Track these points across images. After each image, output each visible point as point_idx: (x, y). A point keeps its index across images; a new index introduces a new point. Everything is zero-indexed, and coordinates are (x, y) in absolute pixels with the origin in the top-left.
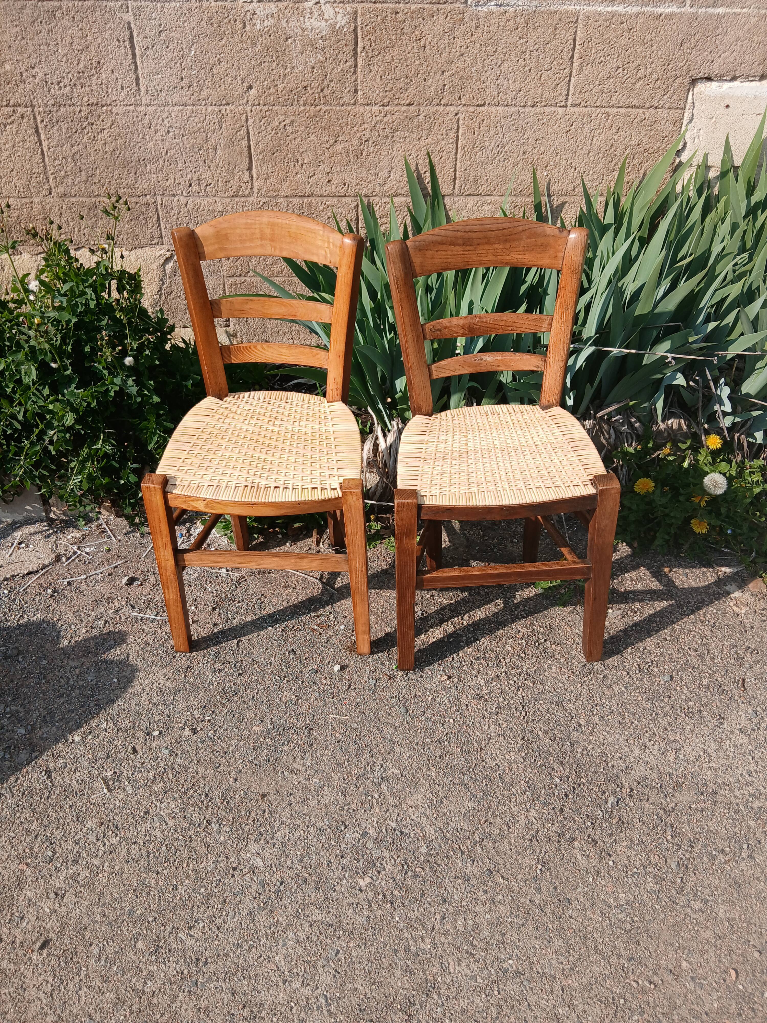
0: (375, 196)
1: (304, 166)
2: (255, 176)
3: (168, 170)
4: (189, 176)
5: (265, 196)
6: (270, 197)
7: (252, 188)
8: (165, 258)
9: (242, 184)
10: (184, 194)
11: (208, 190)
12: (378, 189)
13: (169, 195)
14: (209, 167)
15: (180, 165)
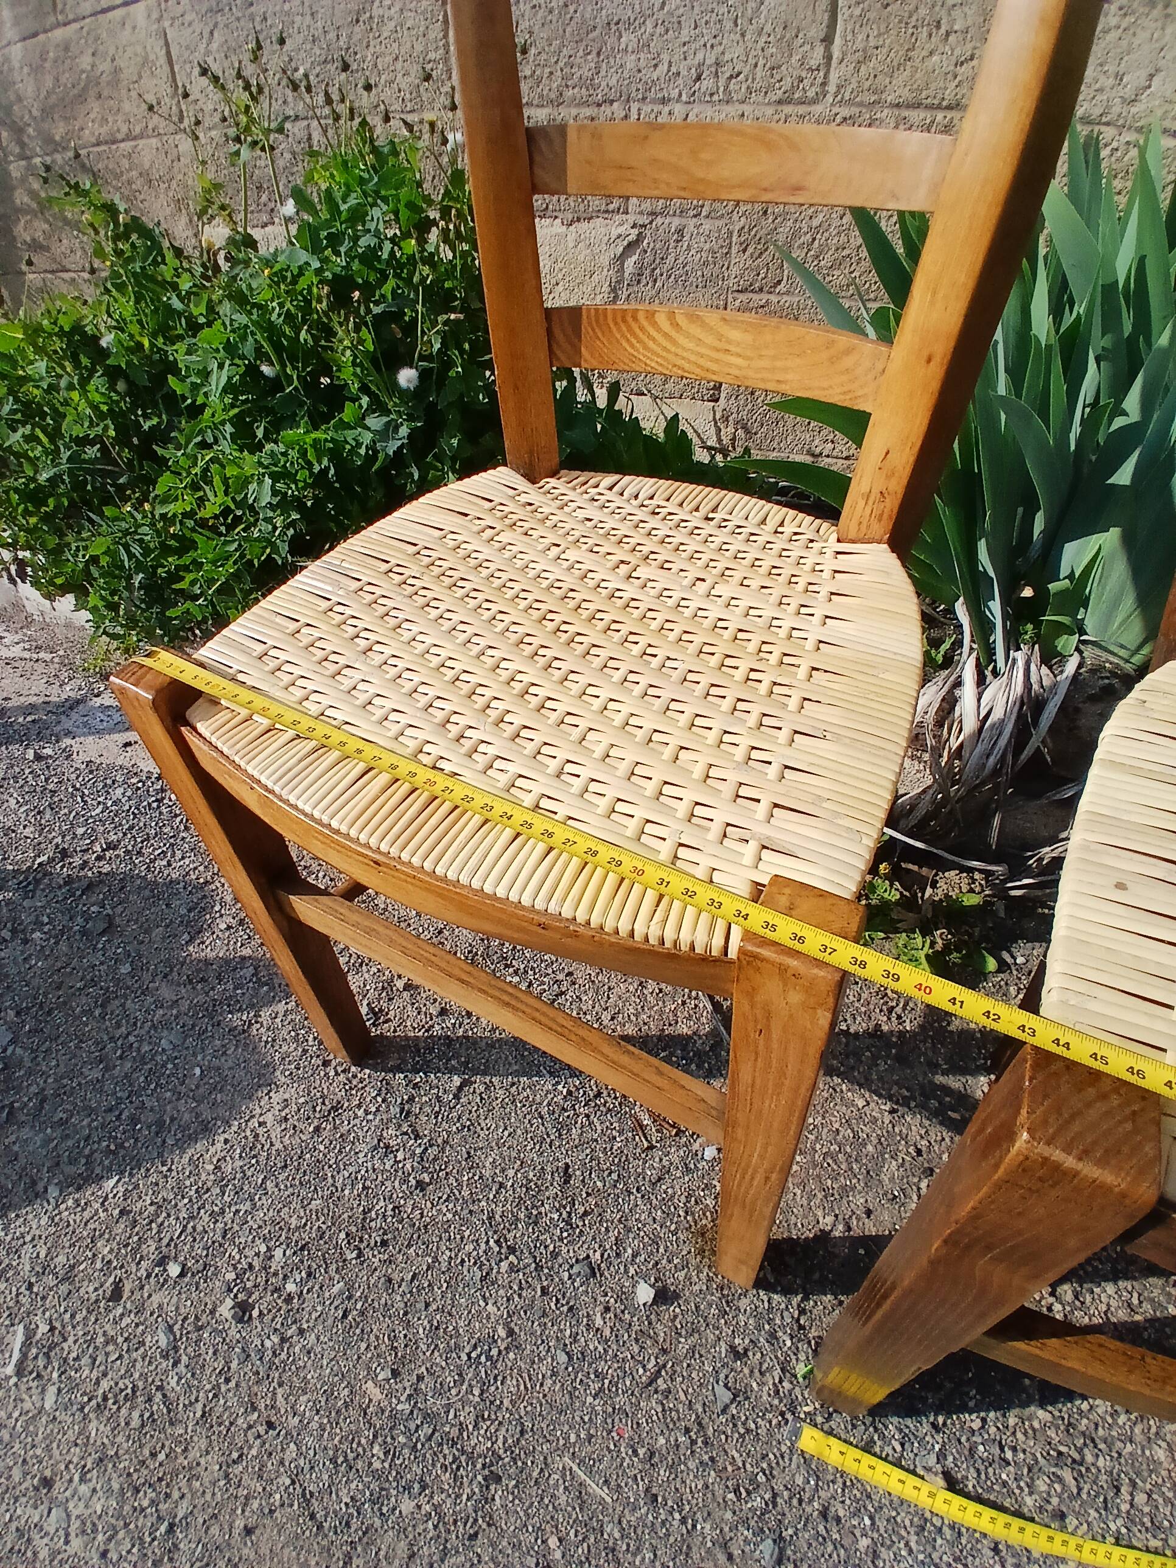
0: (1108, 124)
1: (952, 38)
2: (836, 54)
3: (660, 45)
4: (700, 56)
5: (850, 102)
6: (861, 104)
7: (824, 84)
8: (625, 243)
9: (804, 74)
10: (684, 98)
11: (731, 86)
12: (1116, 110)
13: (654, 101)
14: (743, 35)
15: (685, 32)
